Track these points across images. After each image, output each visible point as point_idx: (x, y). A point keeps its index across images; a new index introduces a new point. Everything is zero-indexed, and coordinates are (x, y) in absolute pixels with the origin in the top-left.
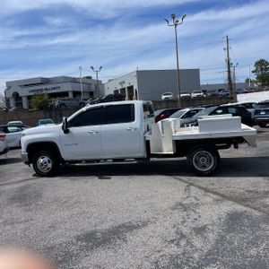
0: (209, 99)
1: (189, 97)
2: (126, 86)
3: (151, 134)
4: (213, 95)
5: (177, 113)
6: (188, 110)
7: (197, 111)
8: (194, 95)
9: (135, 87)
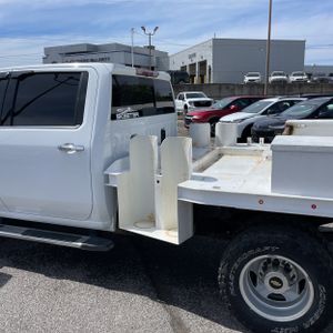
0: (315, 85)
1: (285, 81)
2: (197, 60)
3: (126, 167)
4: (322, 80)
5: (257, 104)
6: (275, 100)
7: (292, 103)
8: (293, 78)
9: (209, 63)
